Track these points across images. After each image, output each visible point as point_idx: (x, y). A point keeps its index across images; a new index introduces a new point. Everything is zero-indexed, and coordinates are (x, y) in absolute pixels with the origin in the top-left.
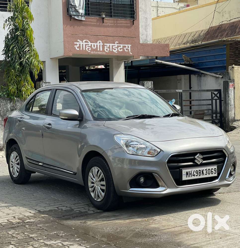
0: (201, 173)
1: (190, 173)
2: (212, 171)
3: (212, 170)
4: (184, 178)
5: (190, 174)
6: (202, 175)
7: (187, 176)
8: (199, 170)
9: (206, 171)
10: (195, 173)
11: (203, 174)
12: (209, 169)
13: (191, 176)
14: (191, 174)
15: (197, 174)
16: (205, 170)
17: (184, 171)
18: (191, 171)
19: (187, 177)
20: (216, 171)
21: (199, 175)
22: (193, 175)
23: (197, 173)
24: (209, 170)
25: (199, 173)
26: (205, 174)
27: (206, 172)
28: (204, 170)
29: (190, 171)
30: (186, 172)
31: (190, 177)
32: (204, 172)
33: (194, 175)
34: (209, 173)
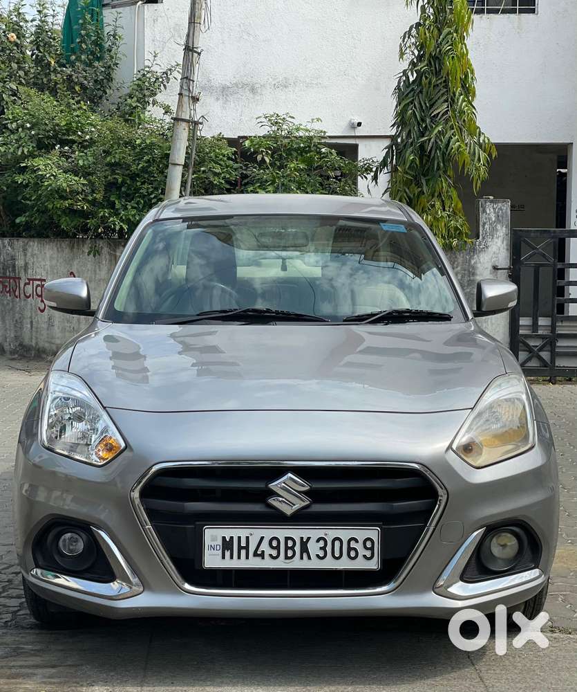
0: (297, 548)
1: (243, 544)
2: (350, 549)
3: (353, 544)
4: (213, 559)
5: (240, 548)
6: (302, 558)
7: (228, 554)
8: (287, 539)
9: (322, 544)
10: (265, 547)
11: (305, 555)
12: (337, 539)
13: (247, 557)
14: (243, 548)
15: (274, 553)
16: (318, 541)
17: (213, 536)
18: (247, 538)
19: (223, 557)
20: (372, 549)
21: (287, 557)
22: (255, 554)
23: (278, 548)
24: (337, 544)
25: (287, 548)
26: (318, 556)
27: (323, 549)
28: (309, 539)
29: (239, 538)
30: (224, 538)
31: (239, 557)
32: (314, 548)
33: (262, 555)
34: (337, 554)
